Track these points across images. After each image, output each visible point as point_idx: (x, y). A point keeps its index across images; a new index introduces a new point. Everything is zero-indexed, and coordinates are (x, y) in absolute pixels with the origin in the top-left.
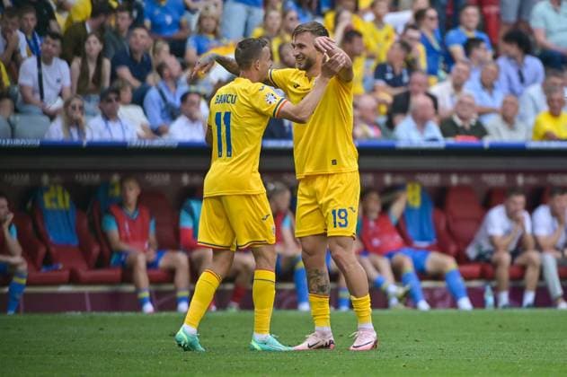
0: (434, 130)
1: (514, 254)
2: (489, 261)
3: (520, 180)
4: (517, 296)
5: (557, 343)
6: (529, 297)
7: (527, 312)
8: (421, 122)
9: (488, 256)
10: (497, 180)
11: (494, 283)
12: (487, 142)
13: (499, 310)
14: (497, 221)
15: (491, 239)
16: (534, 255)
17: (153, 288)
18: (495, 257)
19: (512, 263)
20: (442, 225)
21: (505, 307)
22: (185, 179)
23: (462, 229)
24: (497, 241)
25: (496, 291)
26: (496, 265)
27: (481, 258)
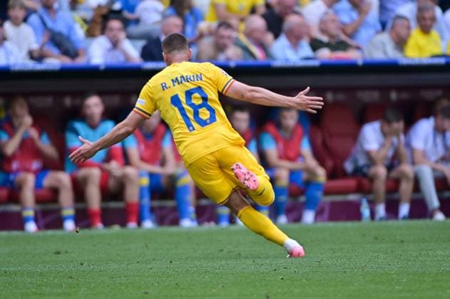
1: (390, 168)
2: (365, 175)
3: (394, 96)
4: (392, 209)
5: (430, 253)
6: (404, 209)
7: (403, 224)
9: (365, 170)
10: (372, 96)
11: (371, 197)
13: (376, 223)
15: (368, 154)
17: (39, 207)
18: (372, 171)
19: (388, 177)
20: (319, 140)
21: (381, 219)
22: (68, 101)
23: (337, 144)
25: (372, 204)
26: (372, 179)
27: (358, 172)
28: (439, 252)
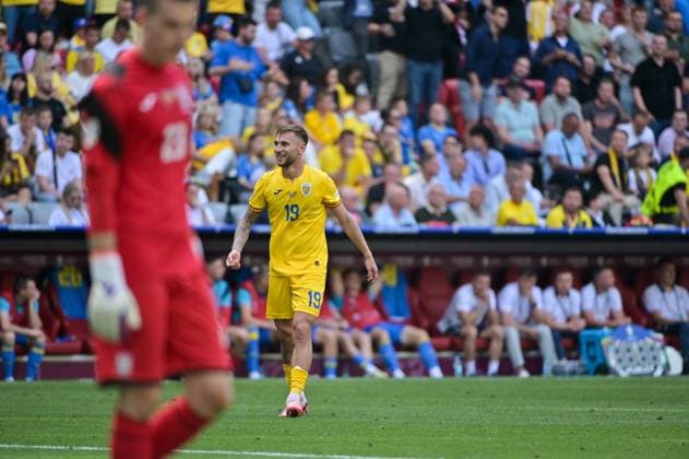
0: (408, 217)
1: (481, 328)
2: (457, 335)
3: (486, 261)
4: (482, 366)
6: (494, 367)
7: (492, 381)
8: (397, 209)
9: (457, 330)
10: (464, 262)
11: (463, 354)
12: (456, 227)
14: (465, 298)
15: (460, 315)
16: (498, 329)
18: (464, 330)
19: (478, 336)
20: (416, 301)
21: (471, 376)
23: (433, 305)
24: (465, 316)
25: (464, 361)
26: (464, 338)
27: (451, 331)
28: (528, 408)
